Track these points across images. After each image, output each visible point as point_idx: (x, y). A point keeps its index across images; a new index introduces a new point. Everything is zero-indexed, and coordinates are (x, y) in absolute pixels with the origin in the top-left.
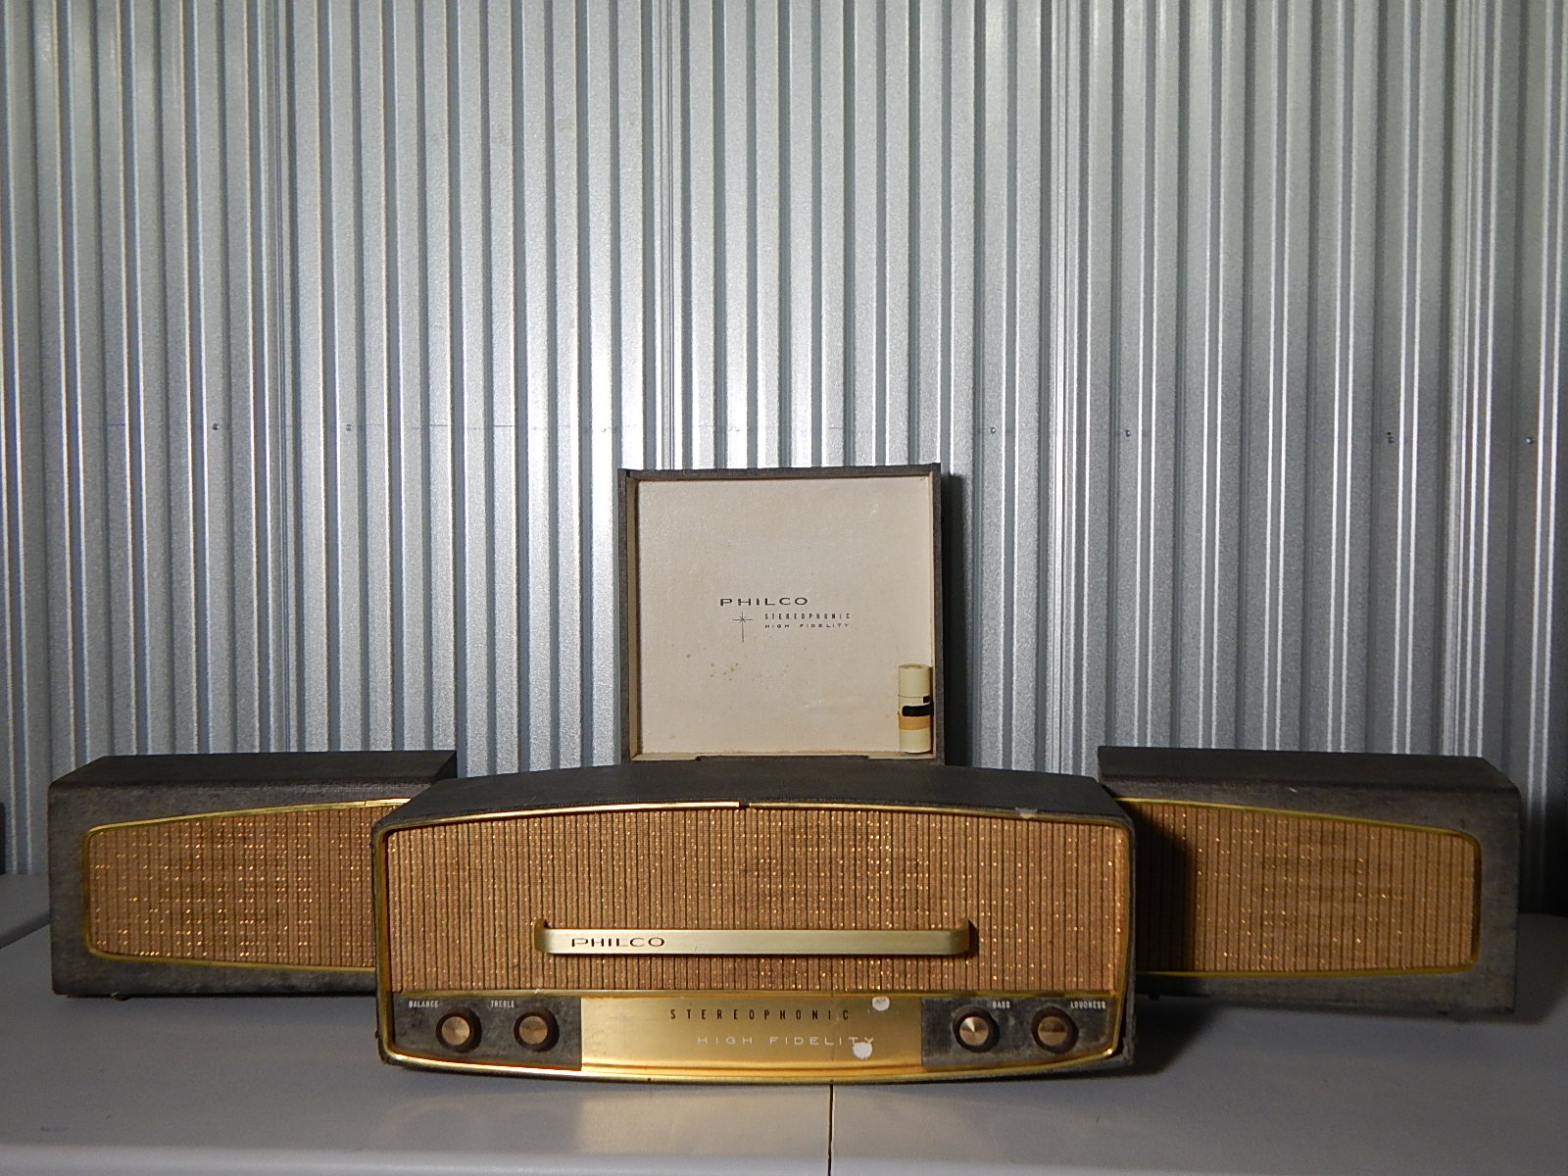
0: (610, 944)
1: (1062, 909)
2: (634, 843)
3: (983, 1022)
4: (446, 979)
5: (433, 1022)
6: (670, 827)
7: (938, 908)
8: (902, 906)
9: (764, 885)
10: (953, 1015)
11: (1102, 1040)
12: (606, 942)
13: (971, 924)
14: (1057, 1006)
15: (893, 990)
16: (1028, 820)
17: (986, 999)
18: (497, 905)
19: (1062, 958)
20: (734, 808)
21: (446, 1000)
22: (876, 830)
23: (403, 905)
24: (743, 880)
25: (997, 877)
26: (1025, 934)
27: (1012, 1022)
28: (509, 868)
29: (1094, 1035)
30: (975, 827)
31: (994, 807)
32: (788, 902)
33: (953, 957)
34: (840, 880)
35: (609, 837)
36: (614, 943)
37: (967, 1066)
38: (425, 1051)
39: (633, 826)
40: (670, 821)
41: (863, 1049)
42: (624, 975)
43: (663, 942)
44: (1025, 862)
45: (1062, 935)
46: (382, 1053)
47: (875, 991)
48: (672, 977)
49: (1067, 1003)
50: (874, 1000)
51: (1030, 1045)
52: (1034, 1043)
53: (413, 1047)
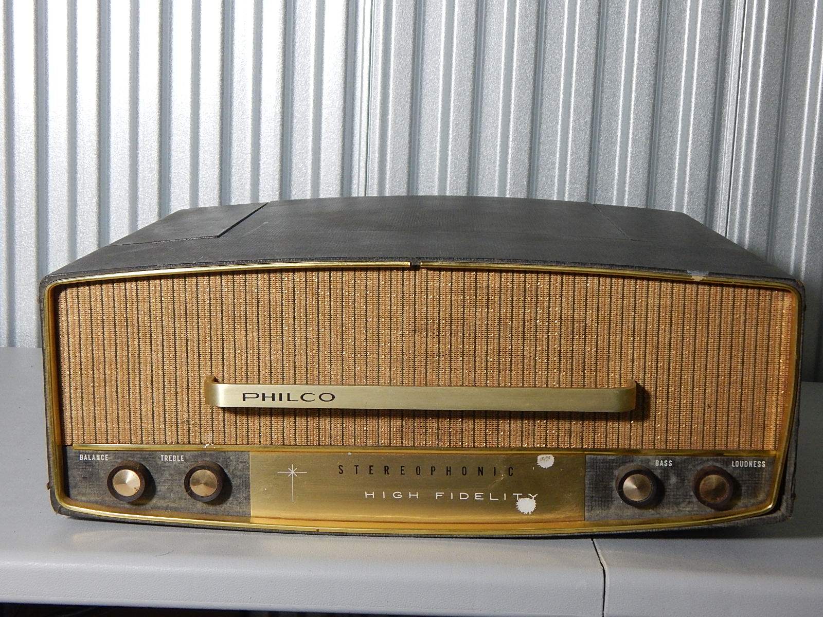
0: (281, 400)
1: (727, 371)
2: (303, 303)
3: (646, 478)
4: (116, 433)
5: (104, 475)
6: (339, 286)
7: (605, 369)
8: (569, 367)
9: (433, 345)
10: (616, 472)
11: (761, 497)
12: (277, 397)
13: (638, 384)
14: (718, 465)
15: (558, 449)
16: (698, 283)
17: (650, 457)
18: (167, 362)
19: (725, 418)
20: (403, 269)
21: (116, 453)
22: (546, 291)
23: (72, 360)
24: (412, 339)
25: (664, 339)
26: (690, 396)
27: (673, 480)
28: (177, 325)
29: (754, 493)
30: (644, 290)
31: (666, 270)
32: (456, 362)
33: (617, 417)
34: (508, 341)
35: (279, 295)
36: (285, 397)
37: (629, 521)
38: (96, 503)
39: (303, 285)
40: (339, 280)
41: (527, 505)
42: (292, 431)
43: (333, 397)
44: (692, 325)
45: (726, 396)
46: (54, 503)
47: (540, 449)
48: (340, 433)
49: (728, 463)
50: (539, 457)
51: (689, 502)
52: (695, 499)
53: (84, 499)
